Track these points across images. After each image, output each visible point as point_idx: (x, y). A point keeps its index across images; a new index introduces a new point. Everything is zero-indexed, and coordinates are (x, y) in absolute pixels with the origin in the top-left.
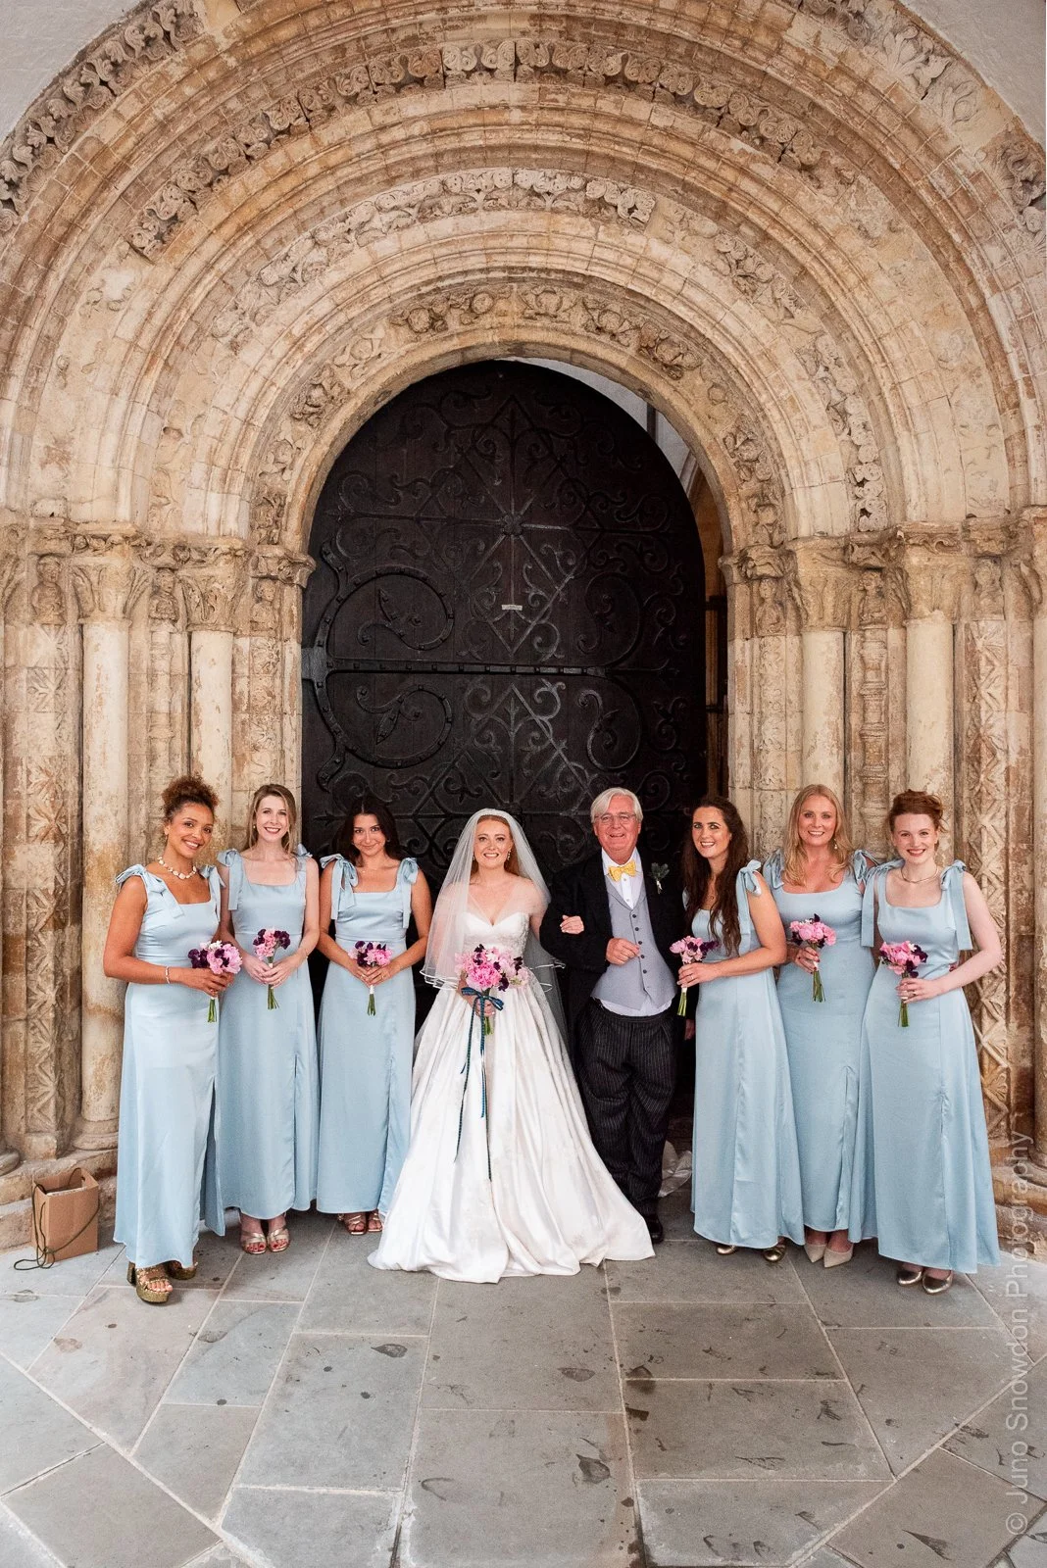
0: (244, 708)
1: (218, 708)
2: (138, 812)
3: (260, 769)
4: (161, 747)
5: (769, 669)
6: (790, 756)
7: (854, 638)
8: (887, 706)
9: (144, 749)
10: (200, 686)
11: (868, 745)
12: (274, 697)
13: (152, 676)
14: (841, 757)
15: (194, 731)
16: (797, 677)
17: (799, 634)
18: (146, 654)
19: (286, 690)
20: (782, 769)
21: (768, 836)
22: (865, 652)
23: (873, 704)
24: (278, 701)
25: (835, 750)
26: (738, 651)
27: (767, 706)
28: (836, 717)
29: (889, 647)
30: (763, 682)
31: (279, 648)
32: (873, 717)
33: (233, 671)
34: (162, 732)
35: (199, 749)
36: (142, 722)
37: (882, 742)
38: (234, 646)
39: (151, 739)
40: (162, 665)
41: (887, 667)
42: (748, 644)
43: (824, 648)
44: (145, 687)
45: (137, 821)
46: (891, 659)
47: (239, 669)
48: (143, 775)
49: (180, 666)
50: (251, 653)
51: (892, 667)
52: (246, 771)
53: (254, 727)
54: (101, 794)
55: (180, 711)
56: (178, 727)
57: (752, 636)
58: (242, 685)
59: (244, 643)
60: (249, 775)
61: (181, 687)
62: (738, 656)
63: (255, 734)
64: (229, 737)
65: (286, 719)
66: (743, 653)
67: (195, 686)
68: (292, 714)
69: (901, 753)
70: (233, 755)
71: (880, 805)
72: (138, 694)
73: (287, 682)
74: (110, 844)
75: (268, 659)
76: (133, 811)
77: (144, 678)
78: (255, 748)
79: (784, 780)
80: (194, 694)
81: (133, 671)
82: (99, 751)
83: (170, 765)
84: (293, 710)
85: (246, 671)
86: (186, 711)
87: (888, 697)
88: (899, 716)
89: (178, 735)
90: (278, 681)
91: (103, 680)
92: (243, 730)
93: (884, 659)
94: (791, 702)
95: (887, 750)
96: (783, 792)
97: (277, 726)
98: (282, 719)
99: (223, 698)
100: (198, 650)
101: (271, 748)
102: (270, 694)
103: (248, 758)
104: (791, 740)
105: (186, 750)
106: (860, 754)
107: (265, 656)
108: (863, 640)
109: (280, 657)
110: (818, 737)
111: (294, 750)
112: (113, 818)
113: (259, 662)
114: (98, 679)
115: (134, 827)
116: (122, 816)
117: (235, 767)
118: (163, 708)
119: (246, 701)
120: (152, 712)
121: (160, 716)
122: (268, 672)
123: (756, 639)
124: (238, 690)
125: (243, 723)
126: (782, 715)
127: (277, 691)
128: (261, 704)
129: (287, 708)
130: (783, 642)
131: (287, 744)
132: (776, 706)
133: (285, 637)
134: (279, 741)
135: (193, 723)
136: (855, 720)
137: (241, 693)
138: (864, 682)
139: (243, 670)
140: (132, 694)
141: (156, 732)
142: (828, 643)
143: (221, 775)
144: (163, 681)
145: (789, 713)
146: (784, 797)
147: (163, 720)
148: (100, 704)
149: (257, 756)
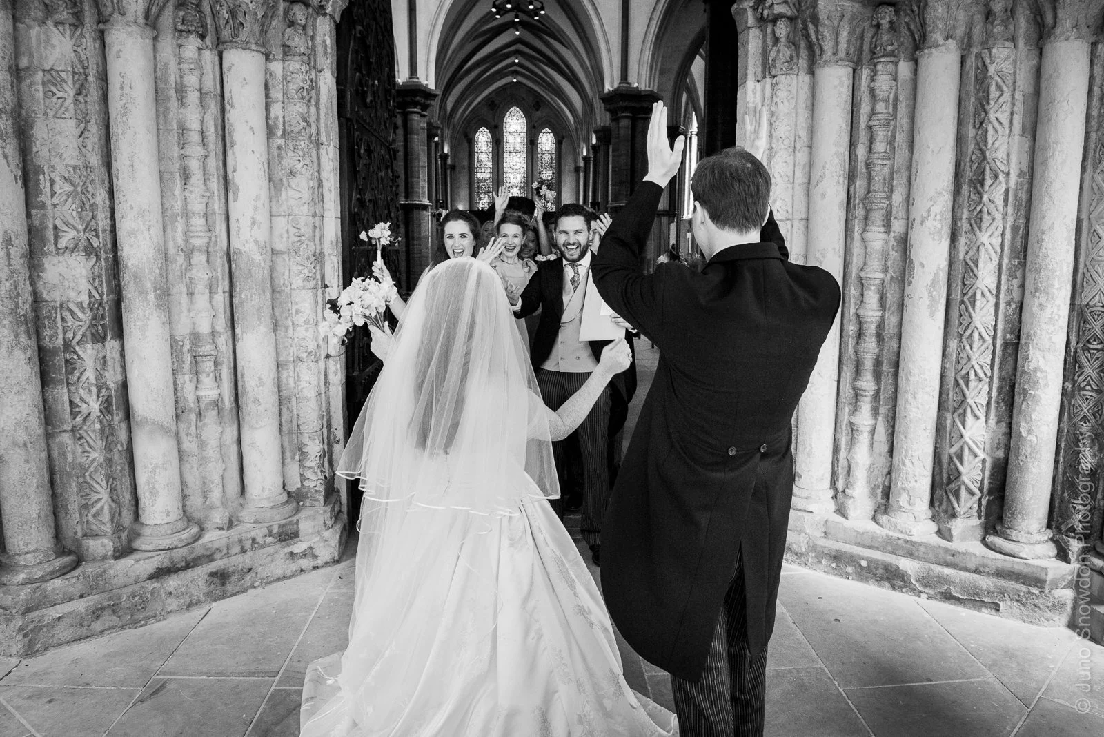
0: (280, 133)
1: (252, 129)
2: (174, 230)
3: (297, 195)
4: (194, 165)
5: (781, 105)
6: (797, 187)
7: (866, 72)
8: (894, 136)
9: (177, 166)
10: (232, 106)
11: (874, 174)
12: (309, 124)
13: (181, 91)
14: (846, 187)
15: (229, 153)
16: (807, 114)
17: (812, 72)
18: (173, 68)
19: (322, 121)
20: (789, 201)
22: (876, 85)
23: (881, 134)
24: (313, 129)
25: (841, 179)
26: (750, 93)
27: (777, 140)
28: (844, 149)
29: (900, 79)
30: (774, 119)
31: (313, 76)
32: (880, 146)
33: (267, 96)
34: (195, 151)
35: (235, 171)
36: (173, 138)
37: (886, 170)
38: (267, 70)
39: (183, 157)
40: (191, 80)
41: (896, 99)
42: (758, 85)
43: (836, 82)
44: (174, 103)
45: (174, 239)
46: (900, 91)
47: (273, 94)
48: (177, 193)
49: (210, 83)
50: (285, 77)
51: (901, 98)
52: (283, 196)
53: (290, 153)
54: (132, 208)
55: (212, 130)
56: (211, 146)
57: (764, 77)
58: (276, 110)
59: (277, 67)
60: (287, 200)
61: (213, 107)
62: (750, 97)
63: (291, 160)
64: (264, 158)
65: (323, 151)
66: (754, 94)
67: (227, 107)
68: (329, 145)
69: (904, 181)
70: (270, 180)
71: (882, 229)
72: (167, 110)
73: (322, 112)
74: (145, 259)
75: (302, 84)
76: (169, 229)
77: (172, 93)
78: (292, 174)
79: (790, 211)
80: (227, 115)
81: (161, 85)
82: (128, 163)
83: (205, 184)
84: (329, 140)
85: (280, 96)
86: (220, 132)
87: (895, 127)
88: (905, 146)
89: (212, 155)
90: (313, 110)
91: (127, 89)
92: (279, 155)
93: (893, 91)
94: (800, 138)
95: (892, 178)
96: (789, 222)
97: (314, 153)
98: (319, 149)
99: (257, 120)
100: (229, 70)
101: (308, 174)
102: (304, 120)
103: (286, 183)
104: (799, 173)
105: (222, 172)
106: (864, 183)
107: (298, 81)
108: (874, 72)
109: (314, 86)
110: (827, 167)
111: (332, 180)
112: (146, 234)
113: (293, 87)
114: (122, 88)
115: (171, 245)
116: (156, 230)
117: (273, 193)
118: (195, 125)
119: (281, 126)
120: (183, 129)
121: (192, 133)
122: (303, 98)
123: (768, 80)
124: (272, 115)
125: (279, 148)
126: (791, 150)
127: (312, 119)
128: (297, 130)
129: (323, 139)
130: (795, 81)
131: (324, 175)
132: (786, 142)
133: (319, 68)
134: (316, 169)
135: (228, 144)
136: (861, 151)
137: (276, 118)
138: (873, 113)
139: (276, 94)
140: (161, 110)
141: (188, 150)
142: (840, 77)
143: (258, 197)
144: (193, 97)
145: (798, 147)
146: (789, 226)
147: (196, 138)
148: (126, 114)
149: (294, 181)
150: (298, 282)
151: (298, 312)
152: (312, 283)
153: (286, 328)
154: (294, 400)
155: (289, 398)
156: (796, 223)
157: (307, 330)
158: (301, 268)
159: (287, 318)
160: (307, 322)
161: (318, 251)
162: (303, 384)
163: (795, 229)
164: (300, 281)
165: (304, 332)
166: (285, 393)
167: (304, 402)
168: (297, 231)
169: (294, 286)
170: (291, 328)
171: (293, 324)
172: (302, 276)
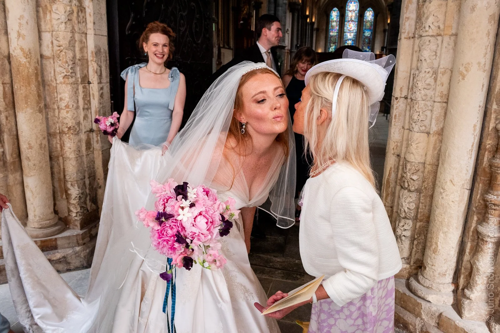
3: (57, 17)
21: (422, 75)
70: (39, 6)
96: (439, 38)
103: (49, 8)
131: (86, 3)
146: (439, 42)
149: (54, 7)
150: (60, 79)
151: (61, 99)
152: (71, 80)
153: (54, 110)
154: (61, 158)
155: (58, 157)
156: (446, 39)
157: (67, 112)
158: (61, 69)
159: (54, 103)
160: (67, 106)
161: (78, 58)
162: (66, 149)
163: (445, 44)
164: (61, 78)
165: (65, 114)
166: (55, 154)
167: (68, 161)
168: (57, 42)
169: (58, 82)
170: (57, 111)
171: (58, 108)
172: (63, 75)
